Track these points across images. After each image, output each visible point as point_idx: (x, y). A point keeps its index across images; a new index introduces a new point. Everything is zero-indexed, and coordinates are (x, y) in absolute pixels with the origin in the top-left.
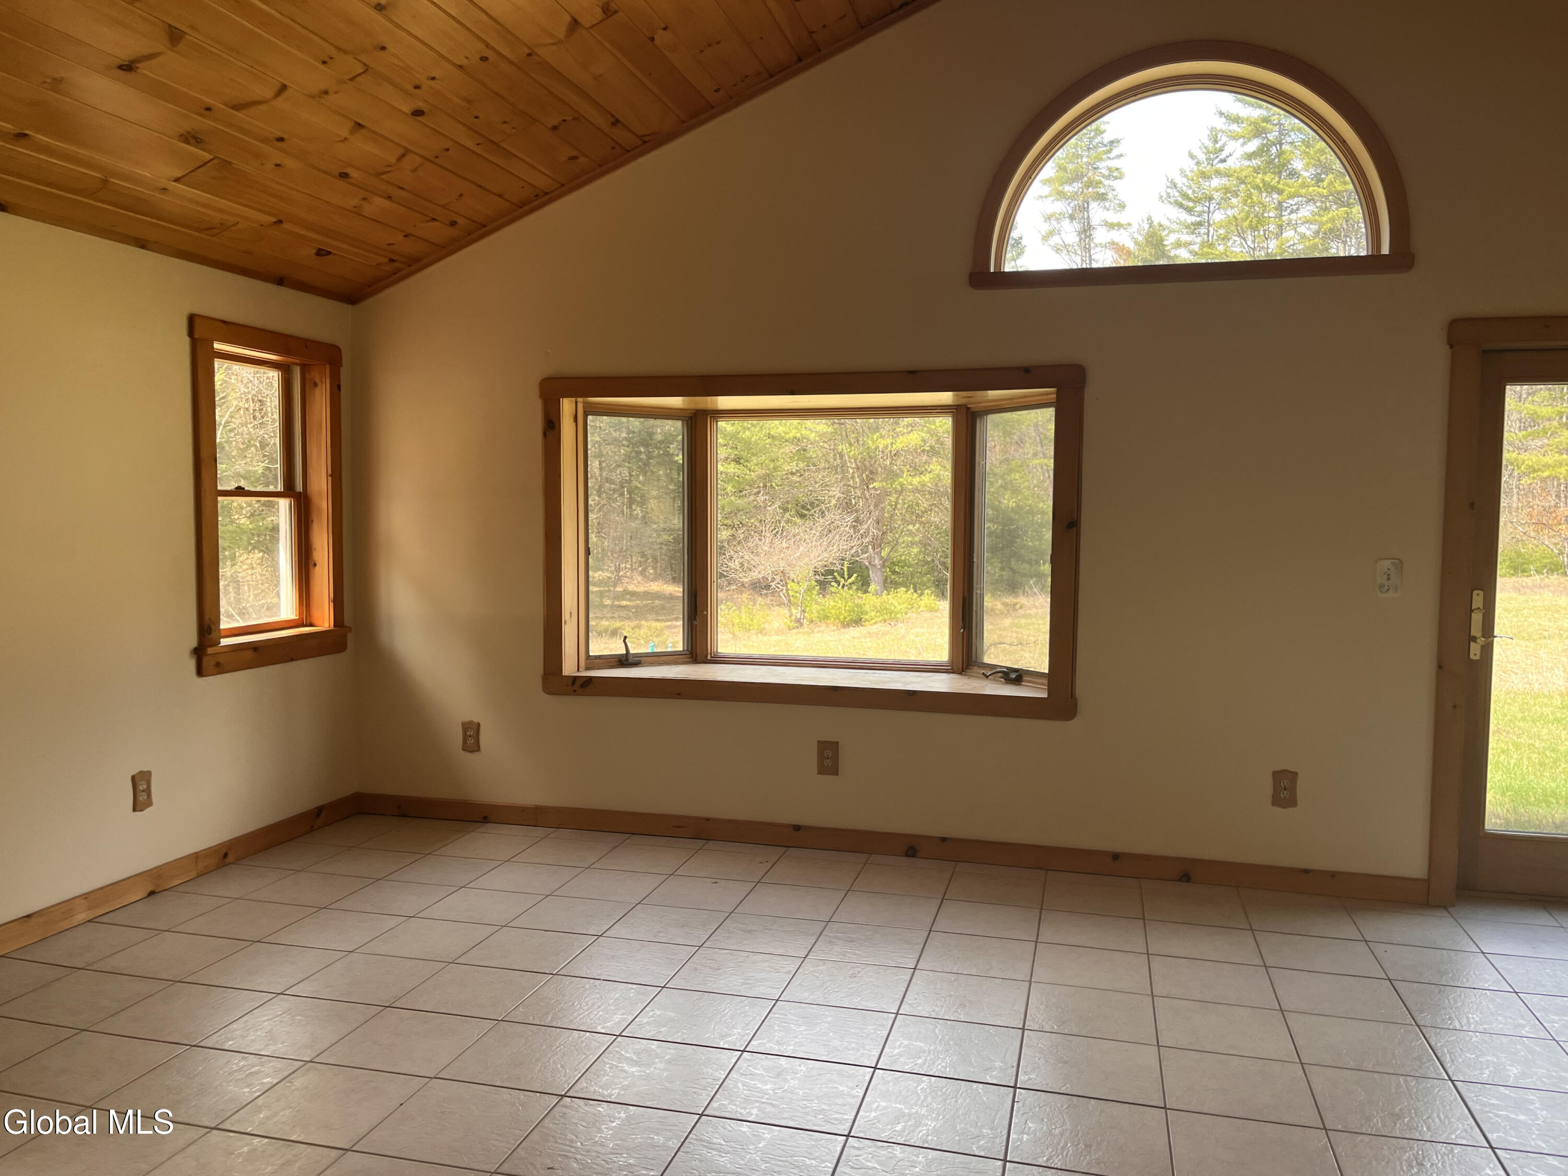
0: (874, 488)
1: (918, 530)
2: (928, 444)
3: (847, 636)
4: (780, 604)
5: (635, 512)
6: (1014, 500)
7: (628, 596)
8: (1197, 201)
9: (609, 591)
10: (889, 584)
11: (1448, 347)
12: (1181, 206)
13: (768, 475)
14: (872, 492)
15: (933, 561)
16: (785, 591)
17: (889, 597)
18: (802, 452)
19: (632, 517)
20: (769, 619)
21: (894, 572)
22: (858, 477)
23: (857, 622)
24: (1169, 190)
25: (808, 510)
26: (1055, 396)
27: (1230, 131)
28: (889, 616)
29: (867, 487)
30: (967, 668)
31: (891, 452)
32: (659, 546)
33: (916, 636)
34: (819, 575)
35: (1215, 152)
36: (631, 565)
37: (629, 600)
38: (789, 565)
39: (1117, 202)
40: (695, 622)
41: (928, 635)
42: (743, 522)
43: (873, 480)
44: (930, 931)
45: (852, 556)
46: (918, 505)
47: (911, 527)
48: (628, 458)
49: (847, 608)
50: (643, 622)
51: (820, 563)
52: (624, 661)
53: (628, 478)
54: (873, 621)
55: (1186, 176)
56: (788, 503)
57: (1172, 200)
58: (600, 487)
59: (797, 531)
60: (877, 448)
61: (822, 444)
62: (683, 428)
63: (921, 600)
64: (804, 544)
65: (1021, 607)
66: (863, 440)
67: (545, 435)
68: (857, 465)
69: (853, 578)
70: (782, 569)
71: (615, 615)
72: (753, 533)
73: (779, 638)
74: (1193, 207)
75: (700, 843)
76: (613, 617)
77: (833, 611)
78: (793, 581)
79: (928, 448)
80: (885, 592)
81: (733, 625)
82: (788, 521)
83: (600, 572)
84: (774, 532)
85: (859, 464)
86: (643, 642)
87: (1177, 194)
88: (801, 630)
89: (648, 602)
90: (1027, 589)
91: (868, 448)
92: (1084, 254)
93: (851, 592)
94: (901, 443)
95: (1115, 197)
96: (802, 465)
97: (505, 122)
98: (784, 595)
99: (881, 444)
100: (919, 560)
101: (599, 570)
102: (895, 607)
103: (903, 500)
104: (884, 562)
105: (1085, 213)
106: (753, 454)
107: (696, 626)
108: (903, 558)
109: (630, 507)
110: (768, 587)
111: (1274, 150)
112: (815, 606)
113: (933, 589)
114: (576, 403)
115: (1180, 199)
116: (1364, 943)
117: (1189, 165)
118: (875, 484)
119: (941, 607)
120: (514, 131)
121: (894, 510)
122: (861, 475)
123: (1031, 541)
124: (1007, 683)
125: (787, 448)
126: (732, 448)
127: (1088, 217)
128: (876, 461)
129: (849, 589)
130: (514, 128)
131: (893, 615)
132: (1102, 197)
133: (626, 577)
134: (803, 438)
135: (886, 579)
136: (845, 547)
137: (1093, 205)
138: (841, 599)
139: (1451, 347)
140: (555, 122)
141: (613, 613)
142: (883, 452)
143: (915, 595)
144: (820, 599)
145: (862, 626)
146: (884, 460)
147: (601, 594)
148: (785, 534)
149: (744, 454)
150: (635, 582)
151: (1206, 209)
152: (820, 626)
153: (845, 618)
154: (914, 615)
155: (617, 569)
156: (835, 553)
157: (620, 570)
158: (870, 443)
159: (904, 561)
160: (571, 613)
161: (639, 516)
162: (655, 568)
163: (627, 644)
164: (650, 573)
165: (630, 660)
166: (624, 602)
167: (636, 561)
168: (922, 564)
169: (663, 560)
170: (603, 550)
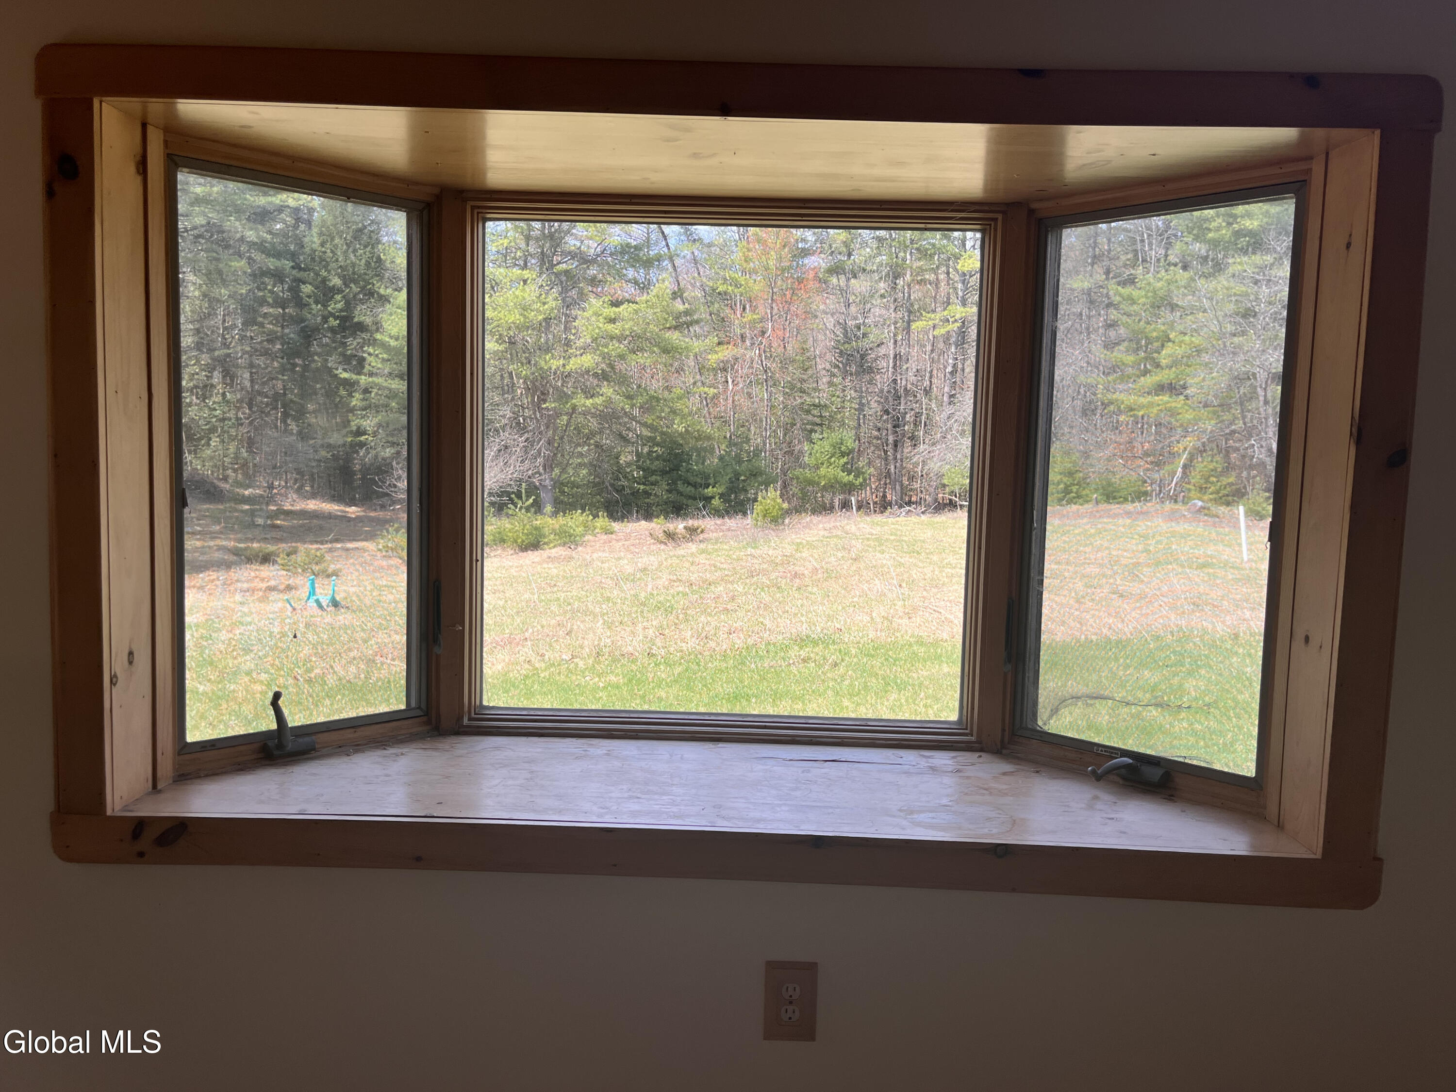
0: (546, 408)
1: (587, 452)
2: (600, 367)
3: (528, 562)
5: (291, 427)
6: (683, 425)
7: (282, 517)
10: (562, 506)
14: (544, 413)
15: (603, 482)
17: (565, 519)
19: (287, 432)
21: (564, 493)
22: (527, 397)
23: (536, 545)
28: (568, 539)
29: (538, 409)
31: (563, 373)
32: (316, 463)
34: (496, 496)
36: (286, 483)
37: (284, 520)
43: (545, 401)
45: (530, 477)
46: (588, 426)
47: (579, 449)
48: (283, 370)
49: (526, 531)
50: (300, 545)
51: (496, 484)
52: (274, 749)
53: (282, 391)
54: (552, 545)
58: (251, 399)
60: (549, 368)
63: (597, 522)
65: (702, 532)
66: (535, 360)
68: (527, 385)
69: (531, 501)
71: (268, 537)
76: (266, 539)
77: (510, 534)
79: (601, 371)
80: (561, 514)
85: (529, 384)
86: (300, 570)
89: (305, 521)
91: (541, 368)
93: (529, 514)
94: (573, 364)
99: (555, 364)
100: (588, 481)
102: (573, 529)
103: (574, 421)
104: (555, 483)
108: (572, 479)
109: (285, 422)
113: (605, 510)
118: (546, 405)
119: (616, 529)
121: (565, 431)
122: (531, 396)
123: (696, 465)
126: (396, 363)
128: (547, 382)
129: (526, 512)
131: (572, 538)
133: (280, 494)
135: (558, 501)
136: (521, 468)
138: (518, 522)
141: (265, 534)
142: (555, 373)
143: (591, 517)
144: (495, 521)
145: (541, 549)
146: (556, 381)
150: (291, 500)
152: (496, 550)
153: (523, 541)
154: (590, 537)
155: (271, 487)
156: (512, 474)
157: (273, 488)
158: (543, 363)
159: (573, 483)
160: (131, 653)
161: (295, 432)
162: (312, 487)
163: (277, 696)
164: (307, 491)
165: (290, 747)
166: (279, 522)
167: (291, 478)
168: (591, 485)
169: (322, 477)
170: (255, 465)
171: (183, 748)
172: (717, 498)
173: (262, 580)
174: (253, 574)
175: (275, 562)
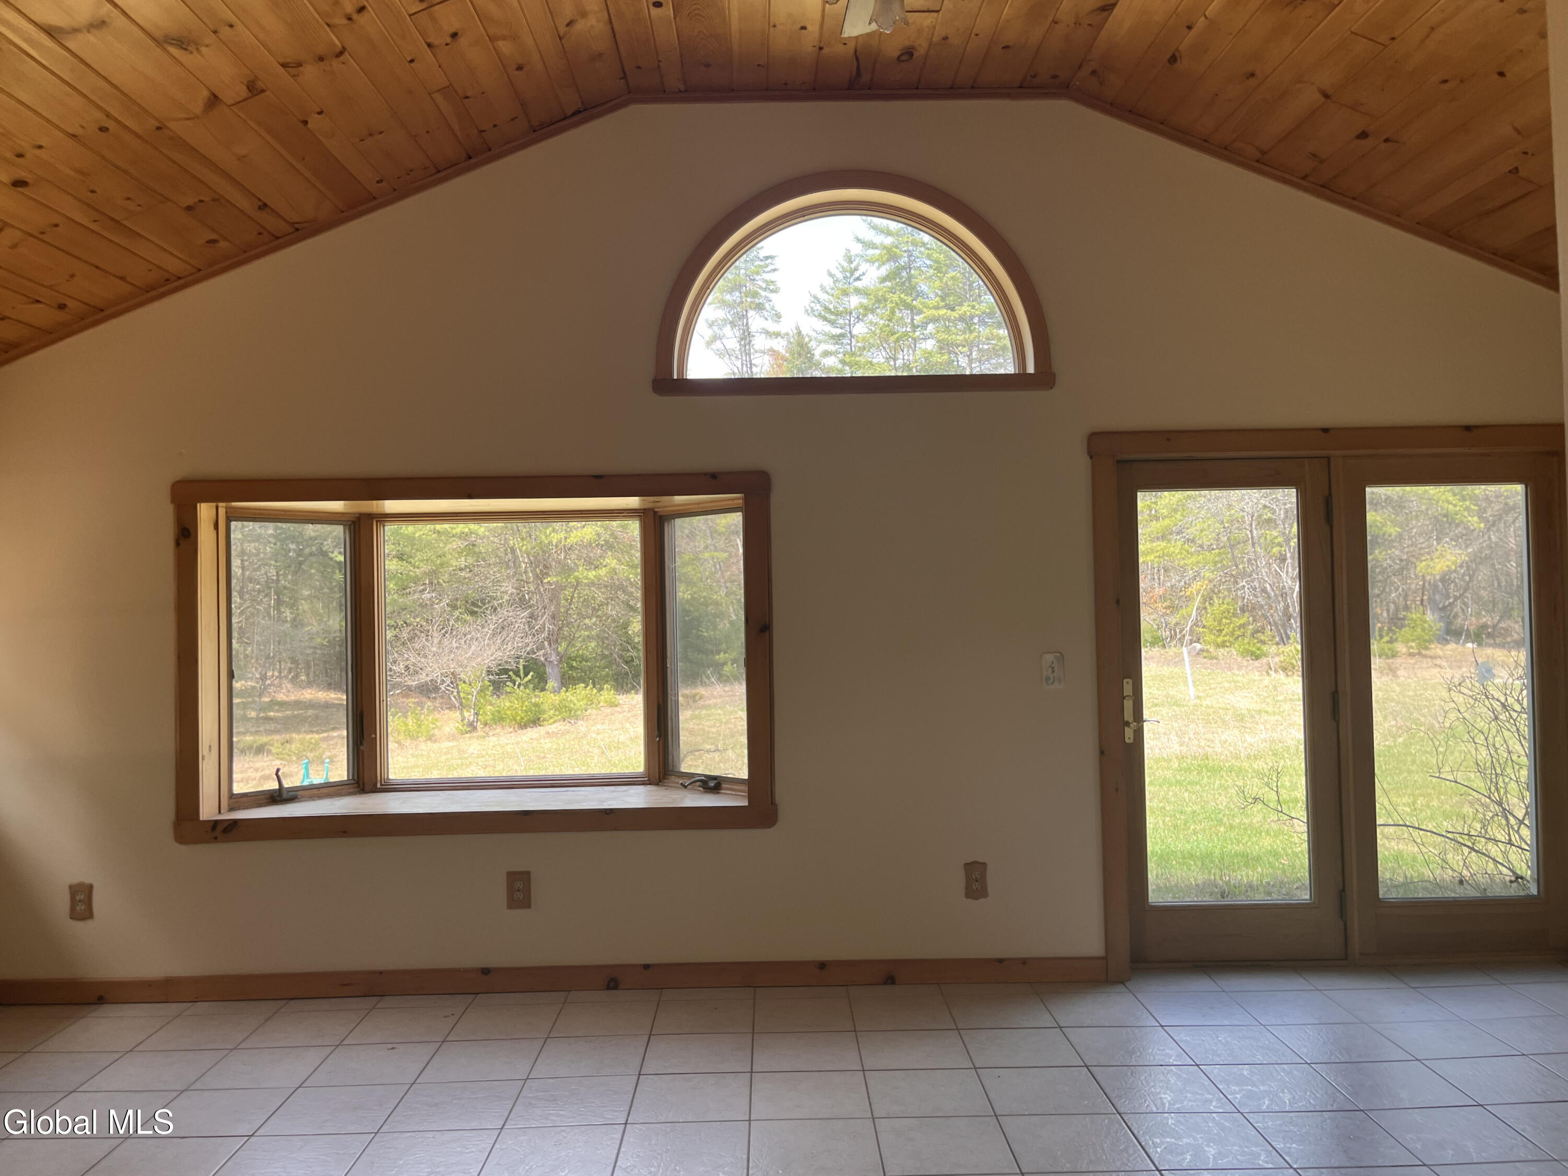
0: (549, 582)
1: (595, 624)
2: (602, 539)
3: (525, 738)
4: (451, 707)
5: (284, 615)
6: (689, 592)
7: (277, 707)
8: (838, 314)
9: (254, 702)
10: (567, 681)
11: (1088, 458)
12: (825, 319)
13: (434, 571)
14: (547, 587)
15: (611, 654)
16: (455, 694)
17: (567, 694)
18: (471, 547)
19: (281, 620)
20: (439, 724)
21: (572, 668)
22: (532, 571)
23: (535, 721)
24: (813, 305)
25: (478, 606)
26: (741, 501)
27: (867, 256)
28: (568, 713)
29: (541, 582)
30: (664, 778)
31: (565, 546)
32: (312, 650)
33: (598, 734)
34: (493, 675)
35: (851, 273)
36: (280, 672)
37: (277, 711)
38: (461, 666)
39: (774, 312)
40: (362, 748)
41: (610, 731)
42: (408, 621)
43: (547, 574)
44: (640, 1075)
45: (528, 653)
46: (594, 598)
47: (587, 621)
48: (275, 556)
49: (524, 708)
50: (294, 735)
51: (494, 662)
52: (277, 797)
53: (275, 578)
54: (552, 720)
55: (827, 292)
56: (457, 599)
57: (816, 313)
59: (468, 629)
60: (550, 543)
61: (492, 539)
62: (345, 533)
63: (601, 695)
64: (477, 644)
65: (701, 698)
66: (535, 534)
67: (178, 544)
68: (530, 560)
69: (529, 677)
70: (452, 670)
71: (261, 729)
72: (418, 633)
73: (451, 744)
74: (836, 320)
75: (373, 1000)
76: (259, 731)
77: (509, 712)
78: (464, 682)
79: (603, 543)
80: (564, 689)
81: (399, 733)
82: (457, 619)
83: (243, 682)
84: (443, 631)
85: (532, 558)
86: (294, 759)
87: (820, 308)
88: (475, 734)
89: (300, 712)
90: (704, 678)
92: (744, 358)
93: (527, 691)
94: (575, 537)
95: (773, 309)
96: (470, 560)
97: (129, 199)
98: (454, 697)
99: (555, 538)
100: (596, 654)
101: (241, 680)
102: (575, 704)
103: (579, 594)
104: (561, 658)
105: (745, 320)
106: (417, 550)
107: (363, 751)
108: (580, 652)
109: (279, 610)
110: (436, 689)
111: (904, 274)
112: (490, 707)
113: (612, 683)
114: (217, 508)
115: (823, 313)
116: (1059, 1029)
117: (828, 282)
118: (549, 579)
119: (621, 702)
120: (139, 208)
121: (570, 604)
122: (535, 570)
123: (707, 631)
124: (706, 792)
125: (454, 543)
126: (393, 544)
127: (747, 323)
128: (550, 555)
129: (525, 688)
130: (139, 205)
131: (573, 712)
132: (759, 307)
133: (274, 685)
134: (471, 533)
135: (564, 675)
136: (520, 645)
137: (751, 313)
138: (517, 700)
139: (1091, 457)
140: (190, 201)
141: (258, 727)
142: (556, 546)
143: (595, 691)
144: (494, 699)
145: (540, 726)
146: (558, 555)
147: (245, 706)
148: (454, 633)
149: (408, 550)
150: (284, 691)
151: (847, 322)
152: (495, 729)
153: (522, 718)
154: (594, 711)
155: (264, 677)
156: (510, 651)
157: (266, 679)
158: (543, 537)
159: (582, 656)
160: (210, 746)
161: (289, 619)
162: (308, 675)
163: (278, 770)
164: (302, 681)
165: (285, 796)
166: (272, 714)
167: (285, 668)
168: (599, 658)
169: (318, 665)
170: (246, 656)
171: (232, 796)
172: (729, 663)
173: (257, 770)
174: (246, 765)
175: (269, 752)
